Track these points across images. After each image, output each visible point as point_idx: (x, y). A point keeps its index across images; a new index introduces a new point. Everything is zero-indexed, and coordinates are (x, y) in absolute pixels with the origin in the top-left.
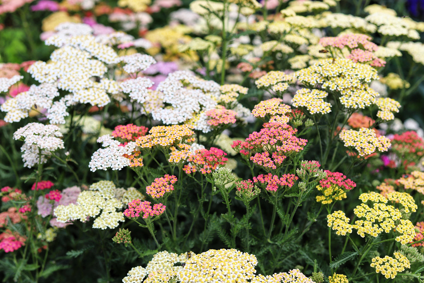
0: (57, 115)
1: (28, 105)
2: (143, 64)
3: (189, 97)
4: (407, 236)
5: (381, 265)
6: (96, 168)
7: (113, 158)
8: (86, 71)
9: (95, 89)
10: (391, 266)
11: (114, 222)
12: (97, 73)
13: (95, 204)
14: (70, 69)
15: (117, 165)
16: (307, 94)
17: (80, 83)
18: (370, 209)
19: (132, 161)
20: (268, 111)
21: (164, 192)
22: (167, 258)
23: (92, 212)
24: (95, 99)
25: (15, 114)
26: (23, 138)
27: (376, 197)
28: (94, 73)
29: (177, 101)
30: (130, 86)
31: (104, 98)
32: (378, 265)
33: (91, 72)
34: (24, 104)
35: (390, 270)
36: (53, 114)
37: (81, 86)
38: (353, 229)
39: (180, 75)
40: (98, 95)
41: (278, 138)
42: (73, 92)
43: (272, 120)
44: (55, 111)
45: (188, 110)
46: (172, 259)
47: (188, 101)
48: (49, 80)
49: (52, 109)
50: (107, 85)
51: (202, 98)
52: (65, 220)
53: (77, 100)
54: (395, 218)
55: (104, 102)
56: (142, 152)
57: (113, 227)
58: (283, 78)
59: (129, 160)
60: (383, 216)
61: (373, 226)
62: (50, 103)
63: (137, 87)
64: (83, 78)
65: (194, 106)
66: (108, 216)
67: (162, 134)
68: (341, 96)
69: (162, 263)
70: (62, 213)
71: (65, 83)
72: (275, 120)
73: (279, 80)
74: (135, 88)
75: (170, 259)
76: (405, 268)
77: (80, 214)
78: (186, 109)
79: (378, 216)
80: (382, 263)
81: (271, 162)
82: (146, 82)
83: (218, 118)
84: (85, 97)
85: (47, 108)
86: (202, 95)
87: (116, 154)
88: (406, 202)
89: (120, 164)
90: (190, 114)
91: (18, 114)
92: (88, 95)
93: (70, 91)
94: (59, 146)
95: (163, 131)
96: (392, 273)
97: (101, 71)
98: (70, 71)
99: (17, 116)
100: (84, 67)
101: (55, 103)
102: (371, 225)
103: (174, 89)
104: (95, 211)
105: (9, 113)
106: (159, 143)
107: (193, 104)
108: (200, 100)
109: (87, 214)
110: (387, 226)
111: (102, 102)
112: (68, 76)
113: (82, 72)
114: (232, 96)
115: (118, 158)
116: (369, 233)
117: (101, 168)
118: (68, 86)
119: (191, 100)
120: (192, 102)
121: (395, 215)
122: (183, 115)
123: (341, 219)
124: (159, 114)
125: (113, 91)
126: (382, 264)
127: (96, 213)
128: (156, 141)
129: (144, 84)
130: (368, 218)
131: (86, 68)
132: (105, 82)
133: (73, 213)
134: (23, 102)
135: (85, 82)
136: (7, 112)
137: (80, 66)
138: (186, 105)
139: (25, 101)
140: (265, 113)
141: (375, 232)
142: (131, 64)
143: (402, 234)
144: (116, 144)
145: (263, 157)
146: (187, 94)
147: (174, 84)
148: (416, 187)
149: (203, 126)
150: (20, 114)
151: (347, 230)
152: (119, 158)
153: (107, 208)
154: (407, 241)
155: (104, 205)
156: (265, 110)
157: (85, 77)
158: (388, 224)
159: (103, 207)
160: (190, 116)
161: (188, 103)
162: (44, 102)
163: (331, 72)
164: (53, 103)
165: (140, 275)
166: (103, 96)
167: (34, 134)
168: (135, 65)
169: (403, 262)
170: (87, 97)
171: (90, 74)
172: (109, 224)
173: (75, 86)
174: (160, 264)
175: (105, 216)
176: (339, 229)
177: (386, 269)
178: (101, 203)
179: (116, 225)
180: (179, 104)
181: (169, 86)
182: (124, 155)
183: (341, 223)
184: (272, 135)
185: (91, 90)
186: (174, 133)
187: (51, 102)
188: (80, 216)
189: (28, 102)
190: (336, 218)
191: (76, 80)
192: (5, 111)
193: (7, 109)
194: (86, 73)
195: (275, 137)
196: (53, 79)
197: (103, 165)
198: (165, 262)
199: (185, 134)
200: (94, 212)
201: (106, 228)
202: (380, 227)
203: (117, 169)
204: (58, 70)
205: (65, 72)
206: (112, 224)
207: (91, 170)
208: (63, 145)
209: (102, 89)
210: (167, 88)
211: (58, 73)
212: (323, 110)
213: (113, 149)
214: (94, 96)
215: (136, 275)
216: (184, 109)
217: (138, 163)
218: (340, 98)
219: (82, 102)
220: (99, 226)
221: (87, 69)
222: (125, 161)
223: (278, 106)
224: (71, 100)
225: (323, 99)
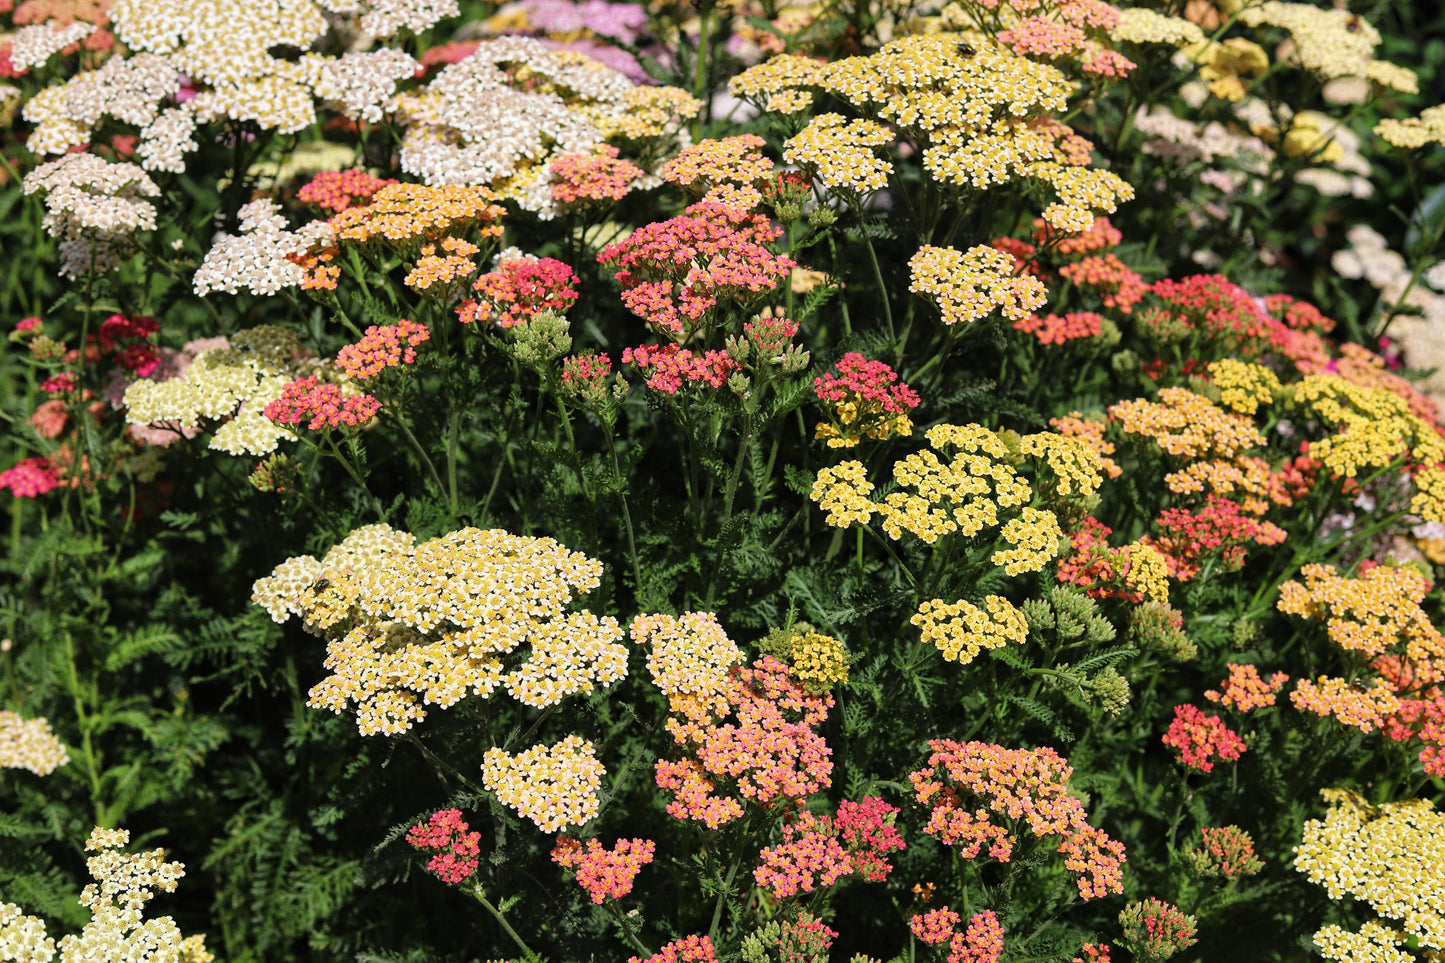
0: (165, 146)
1: (90, 112)
2: (417, 17)
3: (515, 114)
4: (1026, 554)
5: (937, 622)
6: (209, 285)
7: (257, 262)
8: (264, 28)
9: (280, 81)
10: (966, 629)
11: (266, 440)
12: (292, 35)
13: (225, 386)
14: (220, 18)
15: (264, 282)
16: (833, 130)
17: (237, 61)
18: (940, 467)
19: (311, 273)
20: (706, 170)
21: (381, 365)
22: (384, 542)
23: (214, 404)
24: (273, 111)
25: (54, 131)
26: (43, 193)
27: (974, 439)
28: (283, 35)
29: (479, 122)
30: (349, 71)
31: (297, 111)
32: (930, 622)
33: (276, 33)
34: (81, 108)
35: (960, 638)
36: (154, 142)
37: (238, 69)
38: (874, 515)
39: (509, 48)
40: (284, 100)
41: (700, 245)
42: (216, 84)
43: (710, 197)
44: (161, 134)
45: (504, 150)
46: (396, 546)
47: (510, 125)
48: (157, 46)
49: (153, 128)
50: (313, 72)
51: (555, 119)
52: (144, 420)
53: (221, 110)
54: (1005, 500)
55: (297, 123)
56: (341, 251)
57: (259, 450)
58: (806, 75)
59: (302, 270)
60: (968, 490)
61: (930, 512)
62: (151, 112)
63: (367, 76)
64: (248, 47)
65: (522, 142)
66: (254, 421)
67: (398, 207)
68: (931, 145)
69: (366, 555)
70: (143, 401)
71: (195, 58)
72: (720, 196)
73: (790, 82)
74: (362, 79)
75: (391, 545)
76: (1008, 640)
77: (181, 407)
78: (500, 149)
79: (954, 487)
80: (942, 618)
81: (672, 310)
82: (397, 64)
83: (576, 180)
84: (243, 102)
85: (141, 124)
86: (559, 111)
87: (268, 251)
88: (1069, 463)
89: (274, 279)
90: (506, 161)
91: (61, 132)
92: (254, 99)
93: (208, 81)
94: (142, 223)
95: (403, 196)
96: (965, 648)
97: (305, 30)
98: (218, 25)
99: (60, 138)
100: (258, 14)
101: (165, 111)
102: (926, 509)
103: (479, 88)
104: (223, 401)
105: (41, 129)
106: (383, 229)
107: (520, 136)
108: (546, 127)
109: (199, 408)
110: (971, 517)
111: (291, 123)
112: (210, 37)
113: (249, 29)
114: (649, 122)
115: (270, 264)
116: (914, 530)
117: (221, 288)
118: (204, 66)
119: (518, 121)
120: (520, 130)
121: (1010, 493)
122: (488, 165)
123: (850, 483)
124: (417, 156)
125: (327, 92)
126: (944, 621)
127: (225, 407)
128: (377, 224)
129: (392, 67)
130: (923, 489)
131: (263, 19)
132: (313, 63)
133: (166, 402)
134: (79, 101)
135: (252, 59)
136: (36, 125)
137: (249, 11)
138: (499, 136)
139: (85, 100)
140: (695, 173)
141: (930, 528)
142: (382, 11)
143: (1013, 547)
144: (275, 224)
145: (653, 295)
146: (508, 107)
147: (482, 74)
148: (1157, 430)
149: (540, 200)
150: (67, 134)
151: (857, 515)
152: (274, 264)
153: (257, 399)
154: (1023, 567)
155: (249, 390)
156: (699, 165)
157: (254, 45)
158: (976, 512)
159: (244, 393)
160: (506, 168)
161: (507, 131)
162: (135, 107)
163: (912, 72)
164: (160, 112)
165: (300, 577)
166: (296, 104)
167: (73, 184)
168: (393, 15)
169: (1004, 624)
170: (250, 104)
171: (272, 38)
172: (251, 442)
173: (222, 70)
174: (360, 557)
175: (249, 419)
176: (835, 509)
177: (948, 636)
178: (242, 385)
179: (269, 446)
180: (480, 133)
181: (467, 78)
182: (292, 257)
183: (844, 492)
184: (686, 236)
185: (267, 82)
186: (434, 205)
187: (154, 107)
188: (180, 412)
189: (91, 103)
190: (838, 481)
191: (226, 53)
192: (33, 119)
193: (37, 115)
194: (262, 34)
195: (693, 242)
196: (168, 43)
197: (228, 280)
198: (376, 552)
199: (462, 213)
200: (218, 407)
201: (241, 452)
202: (952, 517)
203: (263, 292)
204: (186, 19)
205: (202, 27)
206: (258, 443)
207: (196, 291)
208: (152, 220)
209: (298, 83)
210: (458, 83)
211: (184, 27)
212: (863, 179)
213: (264, 239)
214: (271, 102)
215: (291, 576)
216: (492, 149)
217: (325, 279)
218: (925, 152)
219: (233, 115)
220: (224, 444)
221: (268, 24)
222: (290, 272)
223: (737, 157)
224: (209, 107)
225: (873, 148)
